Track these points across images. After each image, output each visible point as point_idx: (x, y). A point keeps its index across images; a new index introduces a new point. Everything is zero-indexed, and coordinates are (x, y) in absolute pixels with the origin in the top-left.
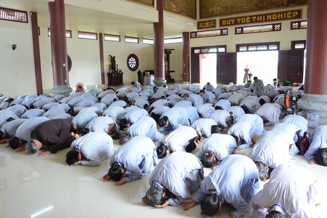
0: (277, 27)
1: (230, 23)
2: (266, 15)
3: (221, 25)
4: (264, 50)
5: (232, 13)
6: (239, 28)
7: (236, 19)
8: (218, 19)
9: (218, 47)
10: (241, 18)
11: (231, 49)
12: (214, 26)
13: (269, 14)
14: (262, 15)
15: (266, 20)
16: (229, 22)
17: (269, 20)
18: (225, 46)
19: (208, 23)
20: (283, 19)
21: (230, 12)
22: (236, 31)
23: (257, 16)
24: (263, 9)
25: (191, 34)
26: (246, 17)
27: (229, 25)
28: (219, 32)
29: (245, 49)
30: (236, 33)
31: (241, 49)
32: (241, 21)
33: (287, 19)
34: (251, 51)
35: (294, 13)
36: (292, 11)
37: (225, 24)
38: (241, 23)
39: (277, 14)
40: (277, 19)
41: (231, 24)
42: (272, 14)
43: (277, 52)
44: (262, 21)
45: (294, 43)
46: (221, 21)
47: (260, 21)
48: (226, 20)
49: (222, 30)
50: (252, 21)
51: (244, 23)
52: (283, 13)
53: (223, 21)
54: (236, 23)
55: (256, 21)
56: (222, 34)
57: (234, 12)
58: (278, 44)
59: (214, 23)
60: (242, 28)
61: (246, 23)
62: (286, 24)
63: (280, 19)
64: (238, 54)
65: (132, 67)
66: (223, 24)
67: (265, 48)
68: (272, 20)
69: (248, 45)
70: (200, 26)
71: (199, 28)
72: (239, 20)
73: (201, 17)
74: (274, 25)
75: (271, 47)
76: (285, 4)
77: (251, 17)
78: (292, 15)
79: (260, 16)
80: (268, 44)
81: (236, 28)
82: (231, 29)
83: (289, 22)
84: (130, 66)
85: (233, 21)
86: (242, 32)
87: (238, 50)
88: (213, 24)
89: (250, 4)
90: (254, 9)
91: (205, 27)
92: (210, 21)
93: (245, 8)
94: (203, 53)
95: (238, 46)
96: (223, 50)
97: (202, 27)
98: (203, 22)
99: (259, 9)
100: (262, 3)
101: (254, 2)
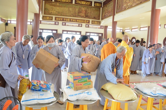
0: (80, 25)
3: (56, 20)
4: (74, 34)
5: (61, 15)
6: (64, 23)
7: (63, 18)
8: (54, 17)
9: (52, 30)
10: (66, 18)
11: (60, 32)
12: (52, 20)
13: (78, 20)
14: (75, 19)
15: (76, 22)
16: (59, 19)
17: (78, 22)
18: (57, 30)
19: (48, 18)
20: (83, 22)
21: (60, 15)
22: (62, 24)
23: (73, 19)
26: (68, 19)
27: (59, 20)
28: (54, 23)
29: (66, 32)
30: (62, 25)
32: (65, 20)
34: (69, 34)
35: (87, 21)
36: (87, 20)
37: (58, 20)
38: (65, 21)
39: (81, 20)
41: (61, 20)
42: (79, 20)
43: (80, 35)
44: (75, 22)
45: (86, 33)
46: (56, 18)
47: (74, 22)
48: (58, 18)
49: (55, 22)
50: (70, 21)
51: (67, 21)
52: (83, 20)
53: (57, 18)
54: (63, 20)
55: (72, 21)
56: (55, 24)
57: (62, 15)
58: (80, 32)
59: (52, 18)
60: (65, 23)
61: (68, 21)
62: (84, 25)
63: (82, 22)
64: (63, 34)
67: (75, 33)
68: (79, 22)
69: (67, 31)
70: (44, 18)
71: (43, 19)
72: (65, 19)
73: (45, 14)
74: (79, 24)
75: (77, 33)
76: (85, 17)
77: (70, 19)
79: (74, 19)
80: (76, 32)
82: (60, 23)
83: (85, 24)
85: (62, 19)
86: (65, 25)
87: (63, 33)
88: (51, 19)
89: (70, 13)
90: (72, 16)
91: (46, 19)
92: (50, 17)
93: (68, 14)
94: (44, 32)
95: (63, 31)
96: (55, 32)
97: (45, 19)
98: (45, 17)
99: (74, 16)
100: (75, 14)
101: (72, 13)
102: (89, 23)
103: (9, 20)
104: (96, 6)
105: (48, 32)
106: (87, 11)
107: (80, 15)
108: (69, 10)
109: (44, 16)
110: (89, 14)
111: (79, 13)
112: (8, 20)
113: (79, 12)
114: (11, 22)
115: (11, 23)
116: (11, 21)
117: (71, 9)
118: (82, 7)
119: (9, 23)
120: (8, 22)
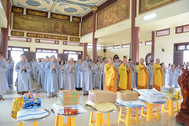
0: (57, 42)
1: (33, 36)
2: (53, 36)
3: (28, 36)
4: (50, 53)
6: (38, 39)
7: (37, 34)
8: (25, 33)
9: (23, 48)
10: (40, 34)
11: (33, 50)
12: (23, 36)
13: (54, 36)
14: (51, 36)
15: (52, 38)
16: (32, 35)
17: (54, 39)
18: (29, 48)
20: (60, 39)
21: (33, 30)
22: (36, 41)
23: (48, 35)
24: (51, 33)
26: (42, 35)
27: (32, 37)
28: (26, 39)
29: (40, 51)
30: (36, 42)
31: (38, 51)
32: (39, 36)
33: (62, 39)
34: (44, 52)
35: (65, 38)
36: (64, 37)
37: (30, 36)
38: (39, 37)
39: (58, 36)
40: (58, 39)
41: (34, 37)
42: (56, 36)
43: (57, 54)
44: (51, 38)
45: (64, 51)
46: (28, 34)
47: (49, 38)
48: (31, 34)
49: (27, 39)
50: (45, 37)
51: (41, 37)
52: (60, 37)
53: (29, 34)
54: (37, 36)
55: (48, 38)
56: (27, 41)
57: (36, 30)
58: (57, 50)
59: (23, 34)
60: (39, 40)
61: (42, 38)
62: (61, 42)
63: (59, 39)
64: (37, 53)
66: (29, 36)
68: (55, 39)
69: (42, 49)
71: (12, 35)
72: (38, 35)
73: (14, 28)
74: (55, 41)
75: (54, 51)
76: (62, 33)
77: (45, 35)
78: (64, 38)
79: (50, 35)
80: (52, 50)
82: (34, 39)
85: (35, 35)
86: (39, 42)
87: (36, 51)
88: (22, 34)
89: (45, 28)
90: (47, 31)
91: (16, 35)
92: (20, 32)
93: (42, 30)
94: (13, 50)
95: (37, 49)
96: (27, 50)
97: (14, 34)
98: (15, 32)
99: (49, 32)
100: (51, 30)
101: (47, 28)
102: (67, 39)
104: (75, 21)
105: (18, 51)
106: (64, 26)
107: (56, 30)
108: (44, 25)
109: (13, 31)
110: (66, 30)
111: (55, 29)
113: (56, 27)
117: (46, 24)
118: (59, 22)
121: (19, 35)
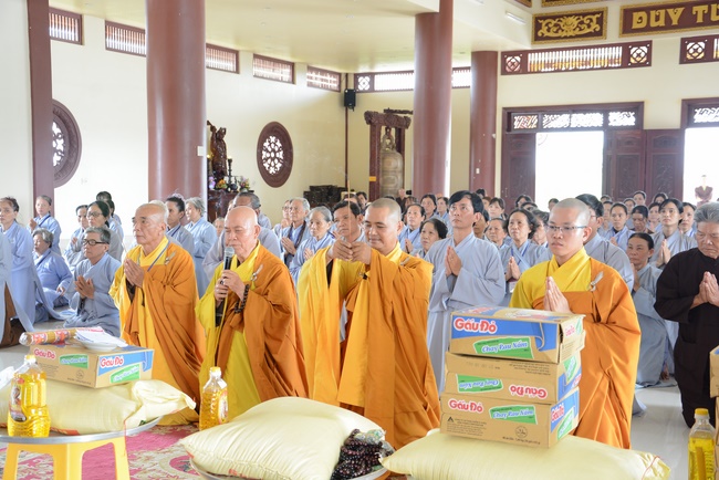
1: (662, 23)
3: (627, 28)
6: (696, 40)
7: (688, 6)
8: (614, 7)
9: (605, 109)
12: (599, 34)
16: (657, 18)
18: (637, 108)
19: (573, 21)
22: (684, 51)
25: (504, 60)
27: (658, 29)
28: (618, 52)
29: (714, 115)
30: (683, 60)
31: (699, 118)
32: (707, 16)
37: (643, 25)
38: (708, 22)
41: (668, 26)
46: (627, 14)
48: (648, 9)
49: (626, 48)
53: (636, 16)
54: (687, 22)
56: (626, 62)
59: (600, 21)
60: (709, 41)
64: (689, 132)
65: (272, 171)
66: (635, 26)
70: (544, 31)
71: (537, 38)
72: (700, 10)
81: (684, 42)
82: (666, 45)
84: (266, 165)
85: (675, 15)
86: (708, 56)
88: (595, 26)
91: (560, 34)
92: (584, 15)
94: (548, 130)
95: (691, 105)
96: (628, 120)
97: (551, 34)
98: (554, 17)
103: (364, 75)
105: (576, 129)
109: (544, 18)
112: (356, 76)
114: (372, 83)
115: (372, 90)
116: (372, 75)
119: (364, 91)
120: (356, 83)
121: (577, 32)
